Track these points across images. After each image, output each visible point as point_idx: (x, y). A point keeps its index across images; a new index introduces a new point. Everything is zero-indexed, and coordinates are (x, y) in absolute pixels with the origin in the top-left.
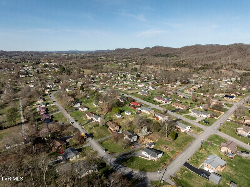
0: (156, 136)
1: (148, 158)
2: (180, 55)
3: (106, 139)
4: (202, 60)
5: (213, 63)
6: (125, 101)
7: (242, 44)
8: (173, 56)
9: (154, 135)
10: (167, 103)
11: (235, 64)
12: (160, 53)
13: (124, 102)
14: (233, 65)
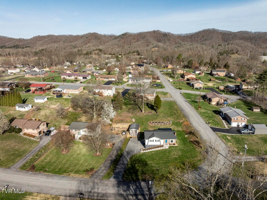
0: (124, 115)
1: (162, 146)
2: (33, 46)
3: (37, 155)
4: (65, 49)
5: (78, 50)
6: (13, 87)
7: (96, 33)
8: (24, 47)
9: (121, 116)
10: (87, 78)
11: (100, 50)
12: (3, 45)
13: (11, 90)
14: (99, 51)
